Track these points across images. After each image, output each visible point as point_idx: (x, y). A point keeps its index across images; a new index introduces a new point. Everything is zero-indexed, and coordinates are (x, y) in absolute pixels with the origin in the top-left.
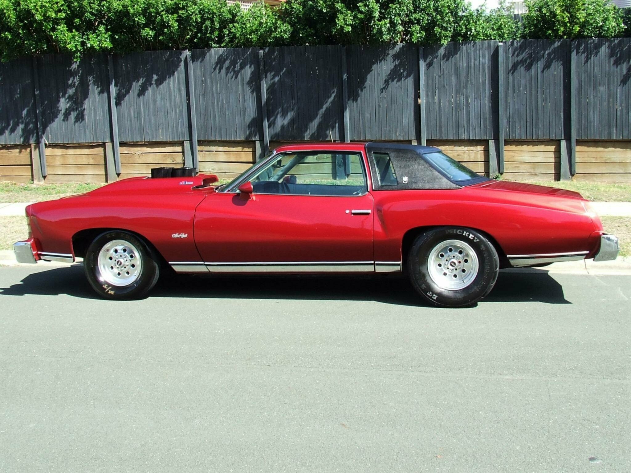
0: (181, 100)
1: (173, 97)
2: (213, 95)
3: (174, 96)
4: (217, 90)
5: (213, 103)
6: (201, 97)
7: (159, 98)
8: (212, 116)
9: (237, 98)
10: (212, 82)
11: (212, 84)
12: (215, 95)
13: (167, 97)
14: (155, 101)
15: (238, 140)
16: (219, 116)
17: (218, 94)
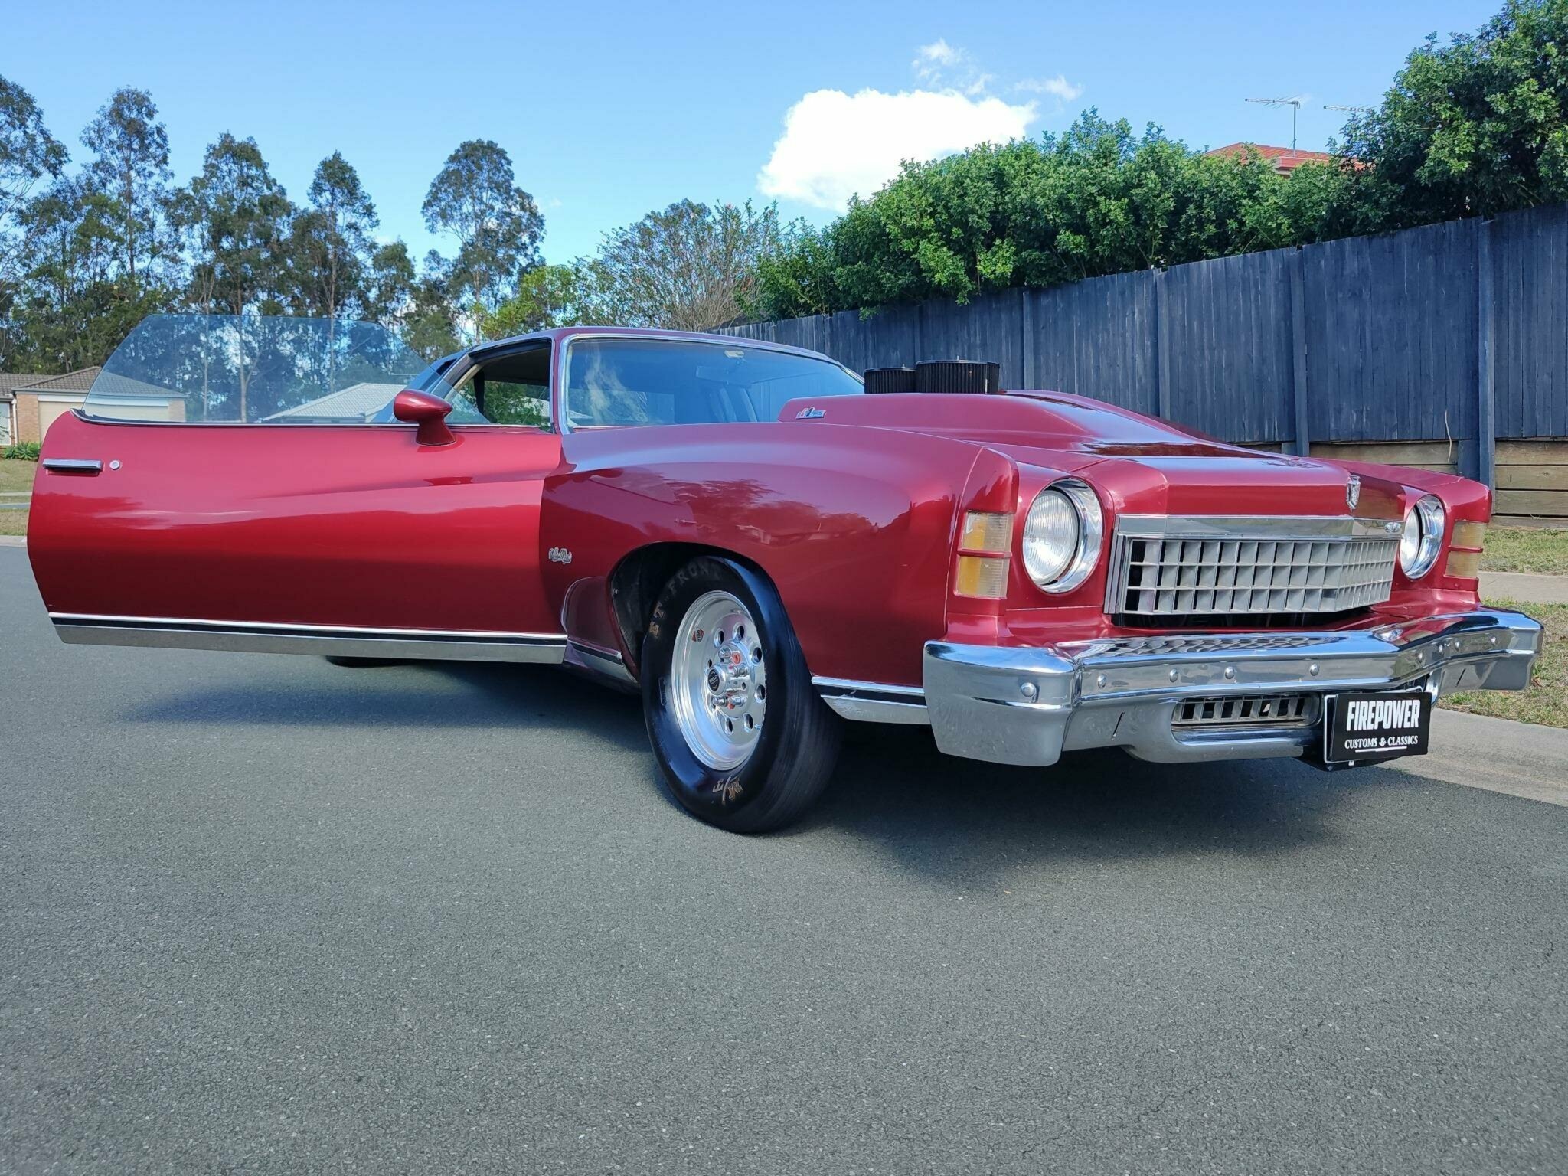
0: (1145, 366)
1: (1129, 361)
2: (1203, 353)
3: (1133, 358)
4: (1210, 339)
5: (1202, 370)
6: (1180, 359)
7: (1104, 364)
8: (1199, 397)
9: (1249, 356)
10: (1201, 325)
11: (1202, 332)
12: (1206, 352)
13: (1120, 362)
14: (1097, 369)
15: (1247, 440)
16: (1212, 392)
17: (1211, 348)
